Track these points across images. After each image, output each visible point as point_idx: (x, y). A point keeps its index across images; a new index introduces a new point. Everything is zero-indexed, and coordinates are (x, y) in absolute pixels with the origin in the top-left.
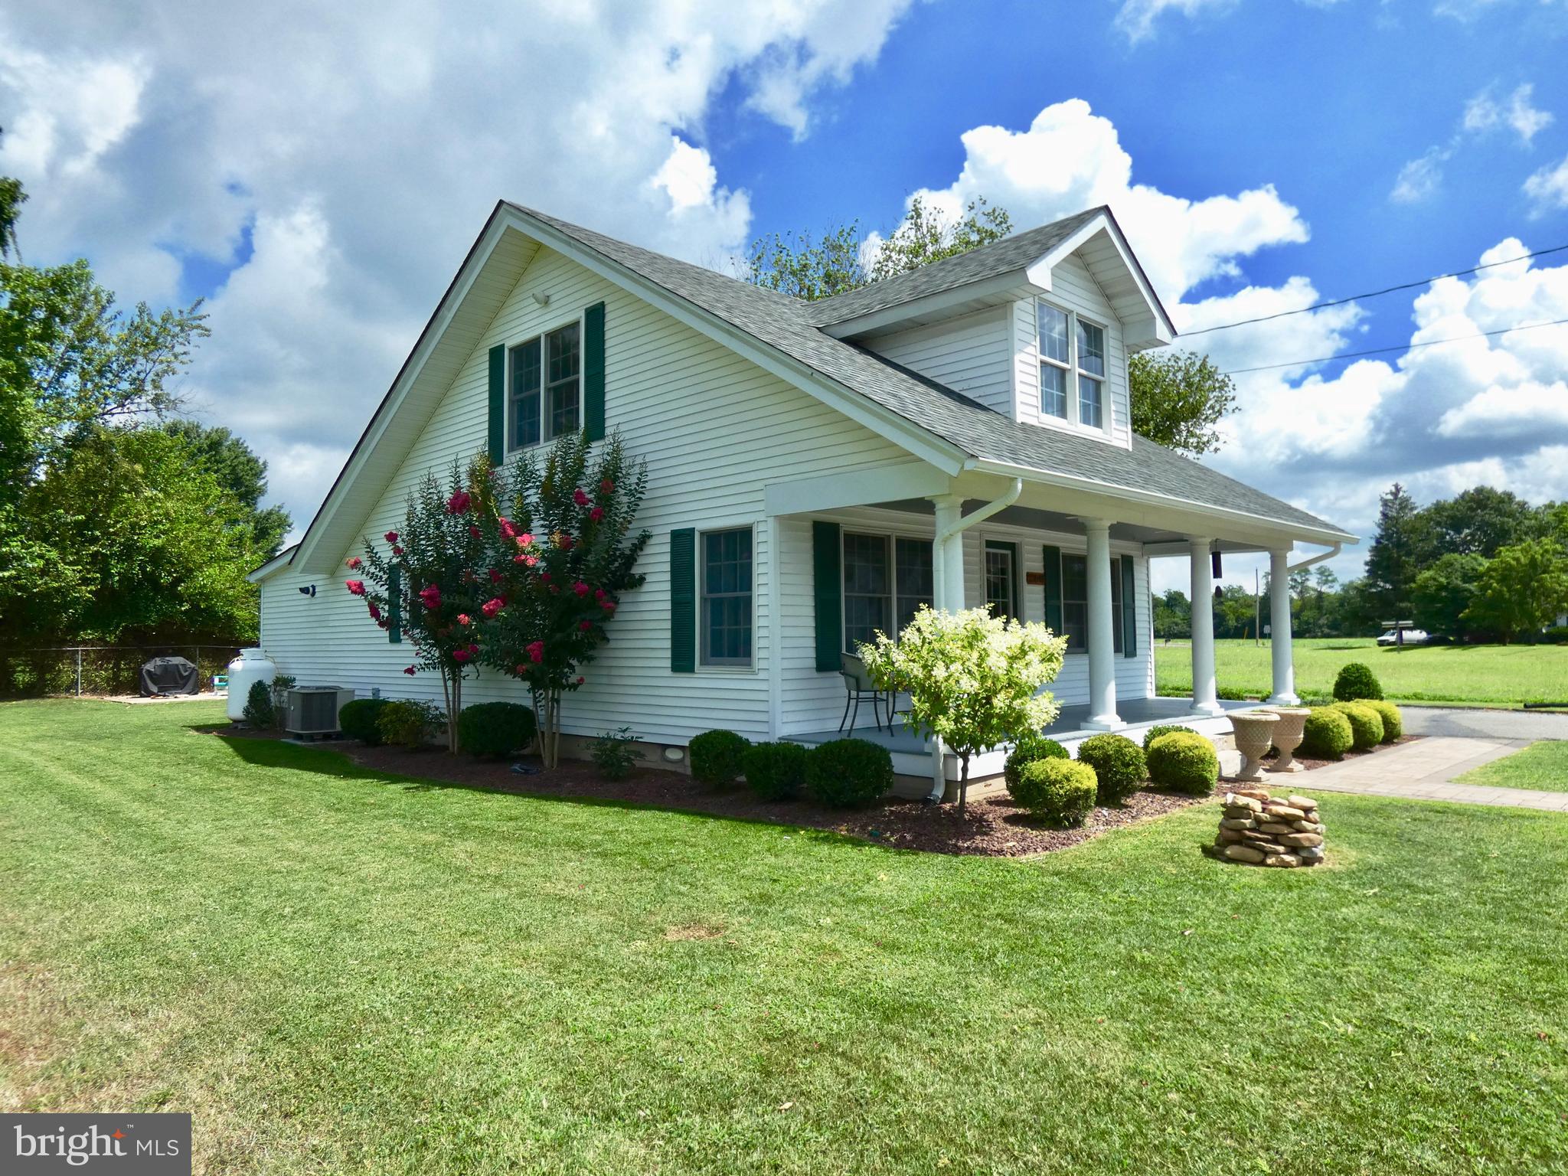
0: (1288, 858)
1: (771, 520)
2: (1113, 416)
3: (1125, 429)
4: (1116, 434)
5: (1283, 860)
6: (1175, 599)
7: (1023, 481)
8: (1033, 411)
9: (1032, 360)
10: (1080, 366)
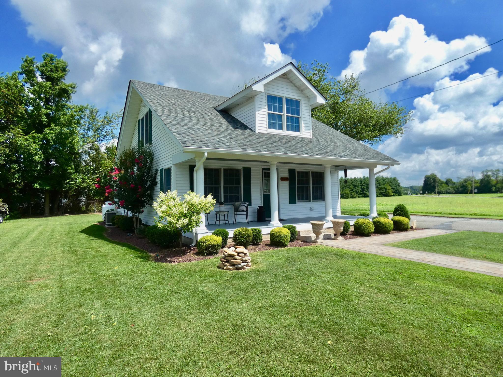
0: (230, 267)
1: (173, 165)
2: (303, 128)
3: (309, 132)
4: (304, 133)
5: (228, 268)
6: (449, 181)
7: (208, 153)
8: (265, 129)
9: (265, 113)
10: (287, 113)
